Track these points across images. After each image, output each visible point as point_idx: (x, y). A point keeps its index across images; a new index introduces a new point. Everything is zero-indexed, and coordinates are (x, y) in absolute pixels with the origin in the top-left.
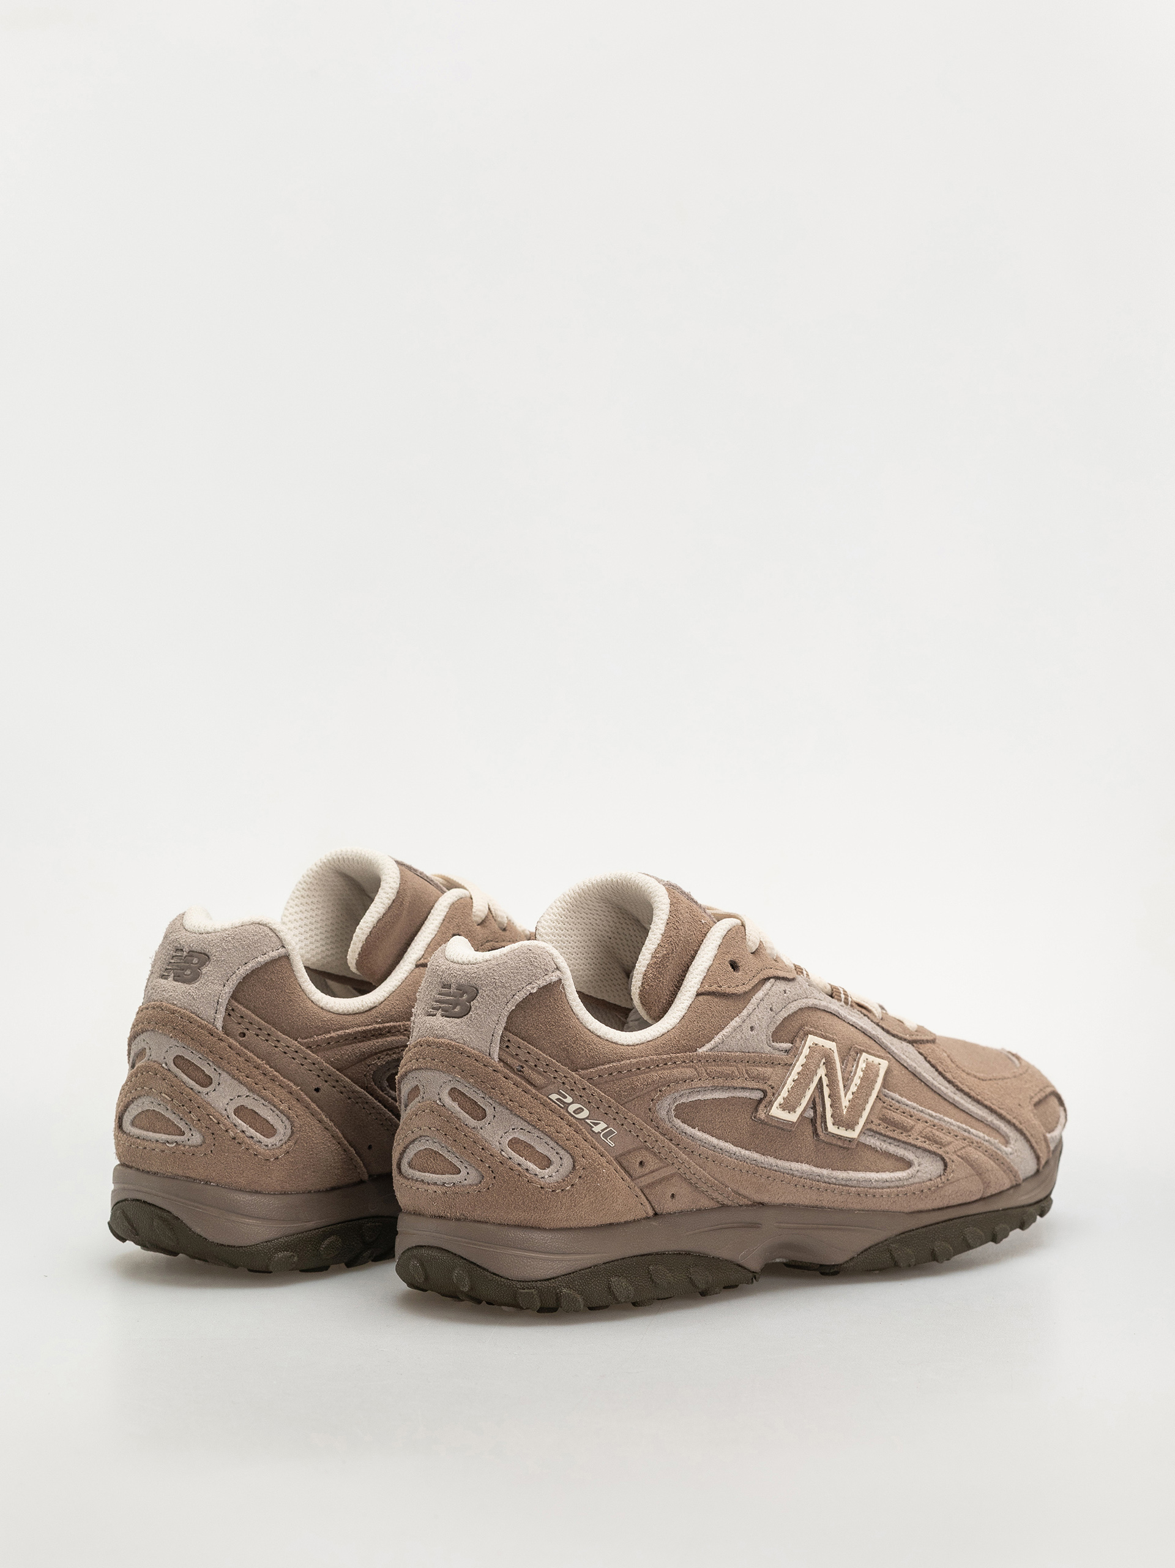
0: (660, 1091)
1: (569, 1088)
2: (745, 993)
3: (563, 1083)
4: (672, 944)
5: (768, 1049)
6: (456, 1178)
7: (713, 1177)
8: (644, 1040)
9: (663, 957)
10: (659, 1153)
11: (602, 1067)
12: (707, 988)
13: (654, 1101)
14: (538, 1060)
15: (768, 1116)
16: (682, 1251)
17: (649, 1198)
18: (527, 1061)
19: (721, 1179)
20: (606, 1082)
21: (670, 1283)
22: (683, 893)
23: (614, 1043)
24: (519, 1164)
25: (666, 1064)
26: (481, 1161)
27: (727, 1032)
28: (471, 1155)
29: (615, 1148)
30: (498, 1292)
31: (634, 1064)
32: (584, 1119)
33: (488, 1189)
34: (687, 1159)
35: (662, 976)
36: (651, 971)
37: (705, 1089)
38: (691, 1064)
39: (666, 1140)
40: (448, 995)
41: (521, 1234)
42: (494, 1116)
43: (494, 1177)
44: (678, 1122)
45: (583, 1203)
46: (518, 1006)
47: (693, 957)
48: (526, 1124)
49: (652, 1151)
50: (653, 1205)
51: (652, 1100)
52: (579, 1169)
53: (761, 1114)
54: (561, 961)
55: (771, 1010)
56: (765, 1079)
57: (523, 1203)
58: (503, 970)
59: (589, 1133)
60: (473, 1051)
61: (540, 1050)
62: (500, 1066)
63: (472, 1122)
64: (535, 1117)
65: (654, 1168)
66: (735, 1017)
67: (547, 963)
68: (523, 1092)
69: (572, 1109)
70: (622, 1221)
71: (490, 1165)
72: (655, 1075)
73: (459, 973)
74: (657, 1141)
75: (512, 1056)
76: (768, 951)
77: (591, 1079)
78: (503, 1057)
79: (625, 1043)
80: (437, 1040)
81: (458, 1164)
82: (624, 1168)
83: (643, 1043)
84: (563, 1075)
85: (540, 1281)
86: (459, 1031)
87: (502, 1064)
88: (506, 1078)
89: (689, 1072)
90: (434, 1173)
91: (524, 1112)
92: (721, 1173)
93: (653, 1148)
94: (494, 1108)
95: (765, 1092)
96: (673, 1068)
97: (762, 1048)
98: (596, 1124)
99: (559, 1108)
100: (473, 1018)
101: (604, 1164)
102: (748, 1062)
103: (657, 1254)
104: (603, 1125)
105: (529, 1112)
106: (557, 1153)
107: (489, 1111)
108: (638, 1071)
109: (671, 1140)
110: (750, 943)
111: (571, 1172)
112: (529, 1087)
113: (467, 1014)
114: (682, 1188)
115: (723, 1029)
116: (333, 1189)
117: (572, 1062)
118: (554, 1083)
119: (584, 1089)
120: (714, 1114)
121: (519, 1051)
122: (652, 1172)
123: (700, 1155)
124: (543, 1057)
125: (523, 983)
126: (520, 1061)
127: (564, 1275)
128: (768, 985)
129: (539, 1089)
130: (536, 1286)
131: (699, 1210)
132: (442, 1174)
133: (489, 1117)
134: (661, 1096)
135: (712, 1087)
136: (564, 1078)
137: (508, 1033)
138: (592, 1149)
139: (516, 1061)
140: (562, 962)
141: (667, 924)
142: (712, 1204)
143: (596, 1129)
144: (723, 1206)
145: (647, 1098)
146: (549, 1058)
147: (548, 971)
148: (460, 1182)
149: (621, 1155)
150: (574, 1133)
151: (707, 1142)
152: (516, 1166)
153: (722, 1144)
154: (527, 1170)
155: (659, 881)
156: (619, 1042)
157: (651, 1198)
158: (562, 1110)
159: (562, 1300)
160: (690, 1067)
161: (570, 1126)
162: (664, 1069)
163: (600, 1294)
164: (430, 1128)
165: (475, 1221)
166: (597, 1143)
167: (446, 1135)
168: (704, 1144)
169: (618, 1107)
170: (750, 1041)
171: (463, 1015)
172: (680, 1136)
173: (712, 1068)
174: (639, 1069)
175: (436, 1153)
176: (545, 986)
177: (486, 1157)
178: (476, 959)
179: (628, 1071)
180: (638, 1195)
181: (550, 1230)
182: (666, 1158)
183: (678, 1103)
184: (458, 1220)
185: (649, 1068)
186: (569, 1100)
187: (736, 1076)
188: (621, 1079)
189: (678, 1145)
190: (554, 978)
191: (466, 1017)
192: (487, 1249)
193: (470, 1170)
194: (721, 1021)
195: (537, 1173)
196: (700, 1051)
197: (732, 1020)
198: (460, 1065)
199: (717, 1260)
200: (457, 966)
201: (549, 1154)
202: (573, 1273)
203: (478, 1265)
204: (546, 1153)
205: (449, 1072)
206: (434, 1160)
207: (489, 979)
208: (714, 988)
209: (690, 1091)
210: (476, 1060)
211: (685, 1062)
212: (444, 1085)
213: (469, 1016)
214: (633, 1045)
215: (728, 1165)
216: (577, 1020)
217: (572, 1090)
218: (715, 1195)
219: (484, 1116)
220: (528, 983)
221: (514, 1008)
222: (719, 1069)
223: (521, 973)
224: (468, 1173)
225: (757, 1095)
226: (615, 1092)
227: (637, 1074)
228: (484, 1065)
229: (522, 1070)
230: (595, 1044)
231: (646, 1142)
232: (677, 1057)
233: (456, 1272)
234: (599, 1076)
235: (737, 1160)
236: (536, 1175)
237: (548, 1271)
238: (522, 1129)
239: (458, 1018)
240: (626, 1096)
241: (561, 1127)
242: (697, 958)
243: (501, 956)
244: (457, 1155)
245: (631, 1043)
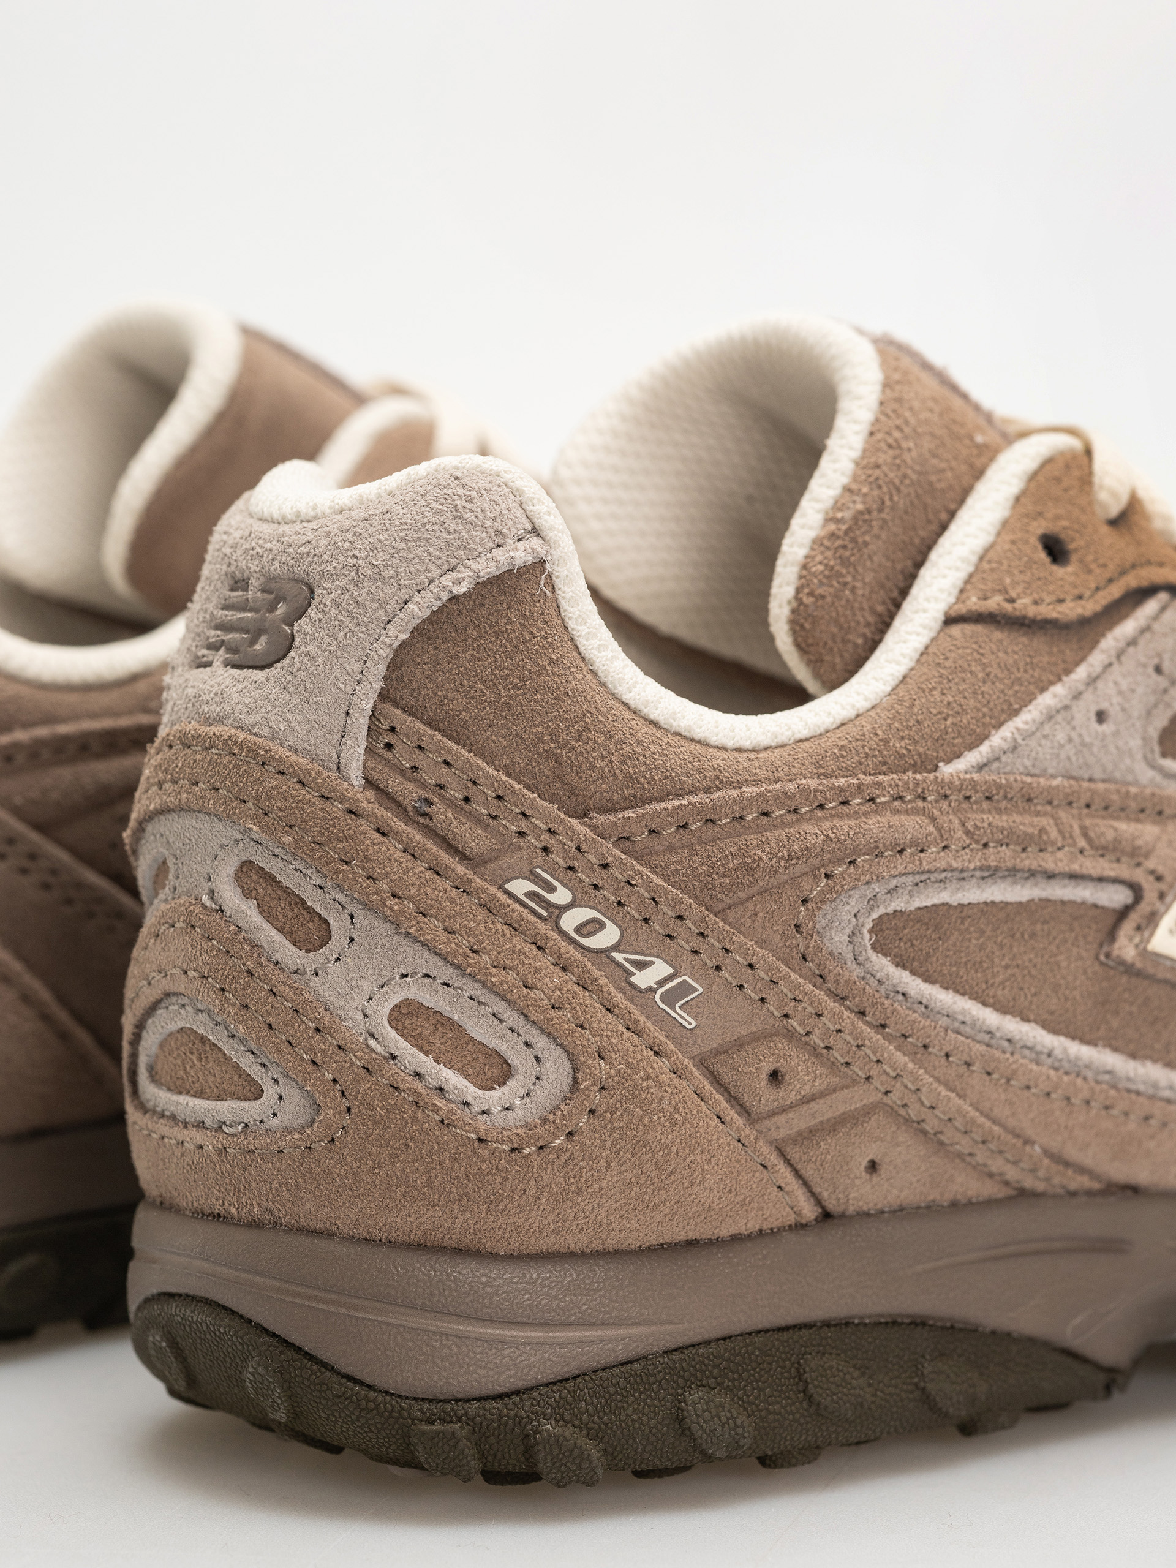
0: (827, 876)
1: (562, 863)
2: (1084, 623)
3: (545, 849)
4: (880, 487)
5: (1146, 775)
6: (250, 1110)
7: (987, 1116)
8: (785, 736)
9: (855, 518)
10: (828, 1048)
11: (658, 806)
12: (973, 603)
13: (810, 905)
14: (475, 783)
15: (1144, 953)
16: (903, 1316)
17: (802, 1172)
18: (441, 787)
19: (1011, 1122)
20: (671, 848)
21: (862, 1405)
22: (927, 366)
23: (699, 742)
24: (418, 1075)
25: (845, 803)
26: (314, 1062)
27: (1026, 723)
28: (286, 1048)
29: (699, 1032)
30: (362, 1427)
31: (751, 800)
32: (606, 951)
33: (333, 1140)
34: (911, 1065)
35: (851, 569)
36: (819, 558)
37: (962, 875)
38: (920, 804)
39: (846, 1014)
40: (242, 607)
41: (426, 1269)
42: (352, 940)
43: (349, 1109)
44: (883, 965)
45: (604, 1183)
46: (417, 631)
47: (944, 528)
48: (439, 962)
49: (806, 1043)
50: (817, 1190)
51: (805, 901)
52: (587, 1088)
53: (1126, 948)
54: (545, 509)
55: (1158, 670)
56: (1136, 854)
57: (429, 1182)
58: (380, 532)
59: (622, 991)
60: (293, 758)
61: (481, 755)
62: (367, 800)
63: (291, 955)
64: (464, 943)
65: (813, 1090)
66: (1052, 683)
67: (501, 515)
68: (428, 873)
69: (570, 921)
70: (724, 1232)
71: (337, 1076)
72: (812, 832)
73: (269, 546)
74: (819, 1015)
75: (402, 772)
76: (1157, 524)
77: (628, 838)
78: (376, 776)
79: (730, 744)
80: (204, 730)
81: (254, 1070)
82: (726, 1090)
83: (783, 746)
84: (544, 827)
85: (479, 1399)
86: (260, 703)
87: (371, 794)
88: (383, 834)
89: (912, 826)
90: (200, 1094)
91: (432, 928)
92: (1012, 1104)
93: (808, 1034)
94: (352, 917)
95: (1137, 890)
96: (866, 815)
97: (1130, 770)
98: (642, 966)
99: (533, 919)
100: (297, 665)
101: (663, 1077)
102: (1088, 806)
103: (827, 1324)
104: (660, 969)
105: (446, 929)
106: (527, 1044)
107: (338, 925)
108: (764, 821)
109: (862, 1013)
110: (1103, 496)
111: (566, 1098)
112: (447, 859)
113: (284, 657)
114: (898, 1145)
115: (1016, 713)
116: (36, 1134)
117: (572, 792)
118: (520, 848)
119: (605, 866)
120: (990, 945)
121: (420, 759)
122: (808, 1102)
123: (947, 1055)
124: (488, 776)
125: (433, 567)
126: (424, 786)
127: (547, 1385)
128: (1151, 606)
129: (478, 865)
130: (466, 1414)
131: (954, 1205)
132: (219, 1098)
133: (338, 942)
134: (831, 890)
135: (981, 869)
136: (547, 836)
137: (388, 708)
138: (626, 1033)
139: (411, 786)
140: (549, 514)
141: (872, 434)
142: (990, 1189)
143: (643, 979)
144: (1023, 1194)
145: (790, 895)
146: (505, 778)
147: (504, 536)
148: (261, 1122)
149: (721, 1051)
150: (577, 988)
151: (968, 1019)
152: (409, 1079)
153: (1011, 1026)
154: (441, 1089)
155: (860, 332)
156: (714, 740)
157: (808, 1171)
158: (540, 924)
159: (541, 1455)
160: (916, 812)
161: (564, 969)
162: (840, 816)
163: (652, 1438)
164: (186, 973)
165: (301, 1230)
166: (642, 1019)
167: (223, 990)
168: (959, 1025)
169: (703, 918)
170: (1095, 750)
171: (273, 659)
172: (887, 1002)
173: (983, 818)
174: (766, 814)
175: (203, 1040)
176: (497, 577)
177: (324, 1052)
178: (315, 508)
179: (734, 819)
180: (768, 1164)
181: (510, 1258)
182: (847, 1064)
183: (882, 910)
184: (255, 1225)
185: (796, 811)
186: (562, 896)
187: (1053, 843)
188: (714, 840)
189: (883, 1026)
190: (520, 554)
191: (279, 665)
192: (331, 1309)
193: (287, 1089)
194: (1011, 692)
195: (469, 1099)
196: (947, 770)
197: (1043, 690)
198: (258, 797)
199: (1002, 1338)
200: (267, 529)
201: (503, 1048)
202: (575, 1378)
203: (306, 1353)
204: (494, 1043)
205: (229, 817)
206: (200, 1059)
207: (341, 558)
208: (995, 603)
209: (918, 878)
210: (300, 782)
211: (901, 798)
212: (221, 854)
213: (286, 661)
214: (754, 750)
215: (1032, 1084)
216: (589, 677)
217: (571, 868)
218: (997, 1165)
219: (326, 938)
220: (445, 568)
221: (404, 636)
222: (1002, 821)
223: (427, 540)
224: (281, 1098)
225: (1115, 897)
226: (697, 877)
227: (760, 829)
228: (323, 796)
229: (427, 810)
230: (639, 743)
231: (786, 1016)
232: (879, 784)
233: (250, 1369)
234: (652, 832)
235: (1056, 1069)
236: (466, 1104)
237: (500, 1374)
238: (427, 976)
239: (262, 668)
240: (727, 890)
241: (538, 971)
242: (953, 527)
243: (380, 496)
244: (253, 1045)
245: (747, 744)
